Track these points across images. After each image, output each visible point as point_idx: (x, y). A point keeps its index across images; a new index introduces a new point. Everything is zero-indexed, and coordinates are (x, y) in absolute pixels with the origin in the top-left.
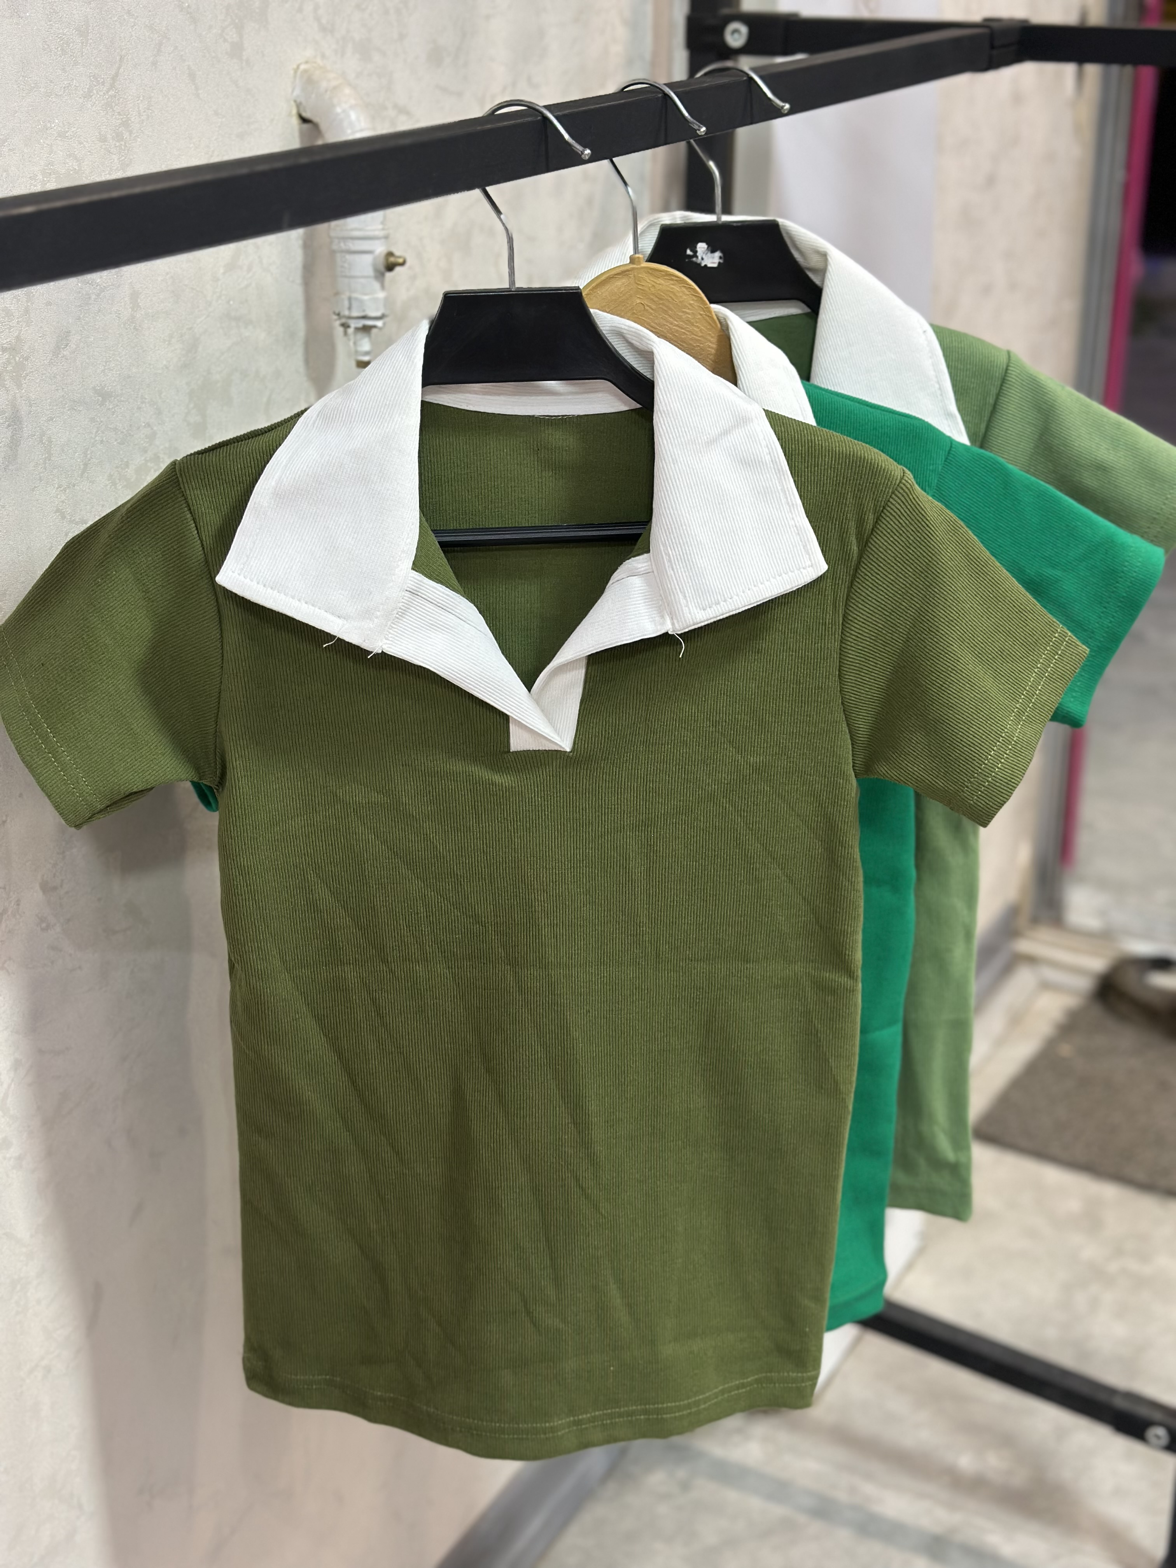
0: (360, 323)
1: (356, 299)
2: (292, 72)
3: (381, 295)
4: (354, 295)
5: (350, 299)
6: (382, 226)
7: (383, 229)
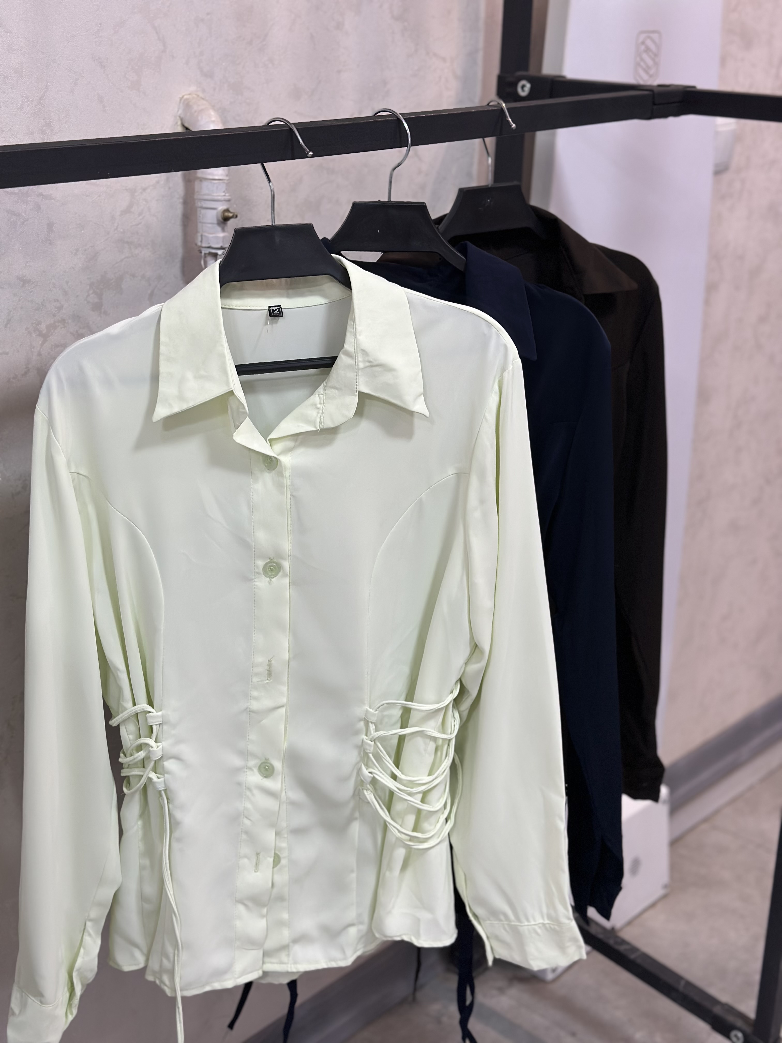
0: (207, 251)
1: (205, 236)
2: (178, 100)
3: (221, 235)
4: (204, 234)
5: (202, 236)
6: (223, 194)
7: (224, 196)
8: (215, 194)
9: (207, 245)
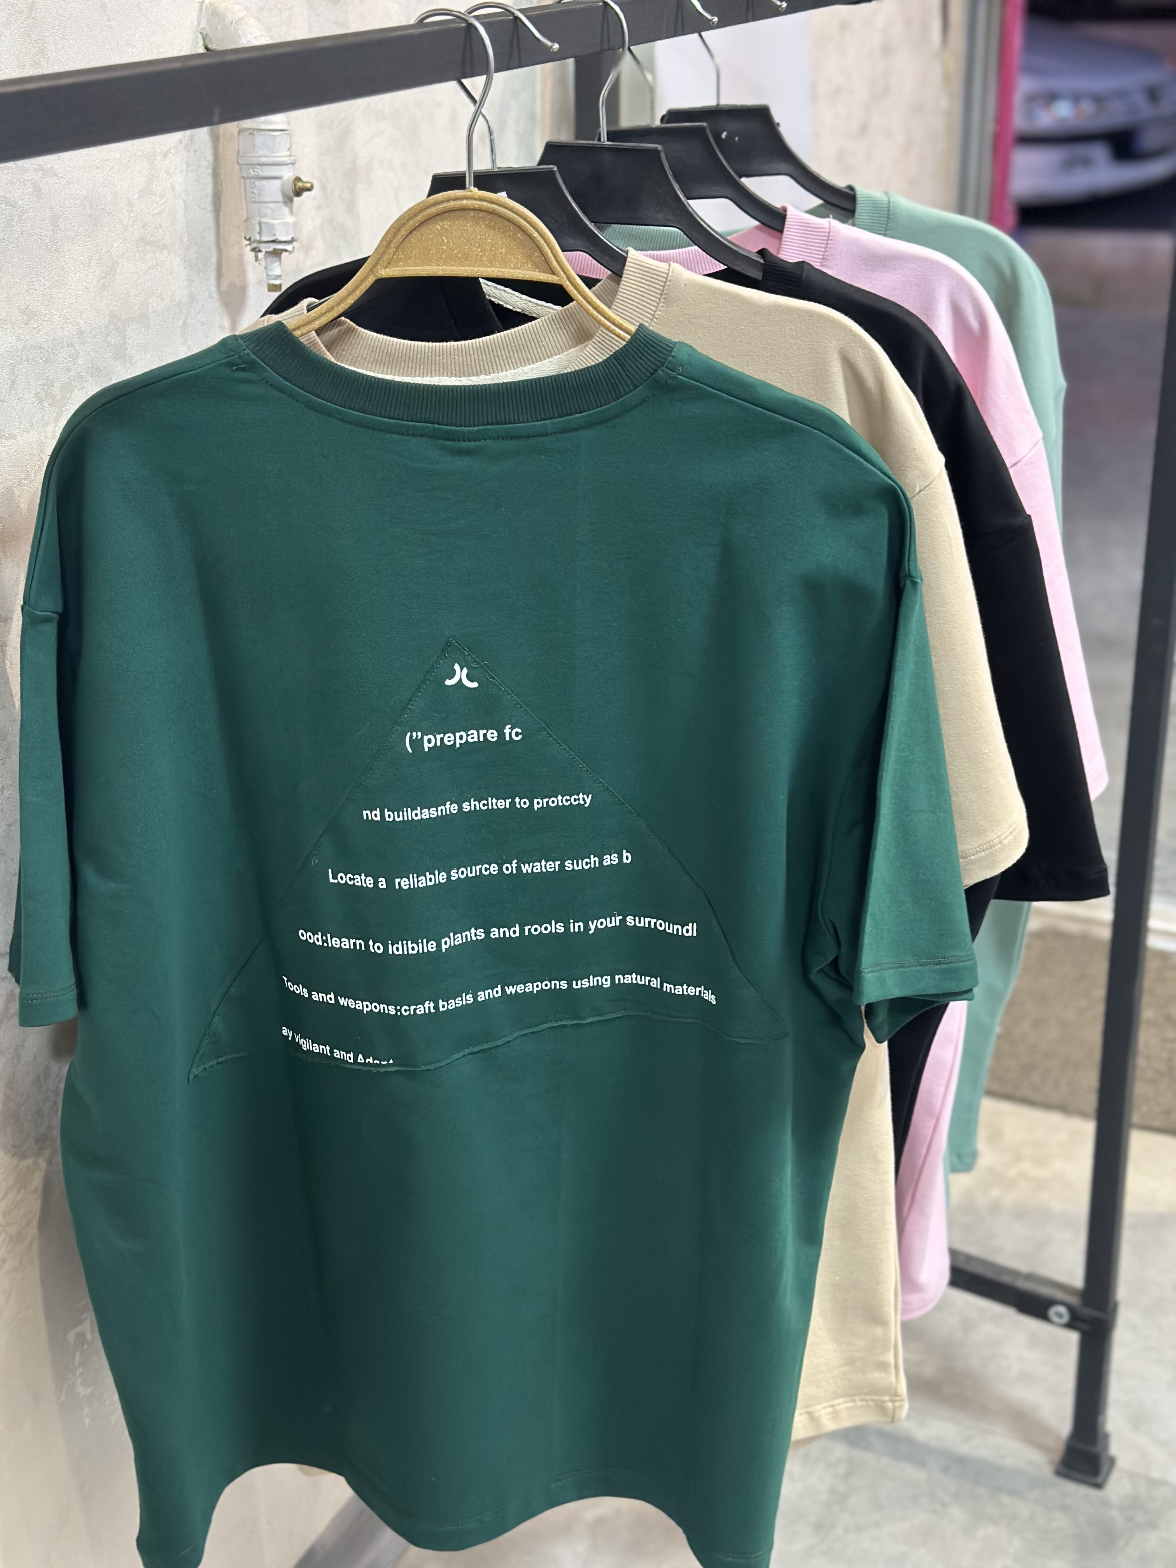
0: (271, 247)
1: (266, 223)
2: (198, 5)
3: (291, 219)
4: (263, 220)
5: (260, 223)
6: (288, 153)
7: (290, 156)
8: (277, 155)
9: (270, 239)
